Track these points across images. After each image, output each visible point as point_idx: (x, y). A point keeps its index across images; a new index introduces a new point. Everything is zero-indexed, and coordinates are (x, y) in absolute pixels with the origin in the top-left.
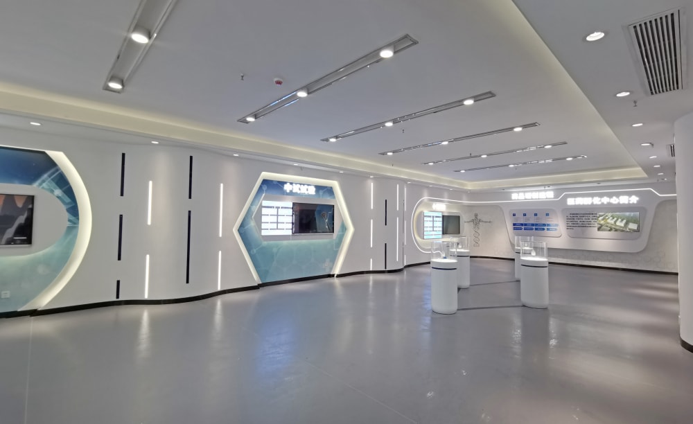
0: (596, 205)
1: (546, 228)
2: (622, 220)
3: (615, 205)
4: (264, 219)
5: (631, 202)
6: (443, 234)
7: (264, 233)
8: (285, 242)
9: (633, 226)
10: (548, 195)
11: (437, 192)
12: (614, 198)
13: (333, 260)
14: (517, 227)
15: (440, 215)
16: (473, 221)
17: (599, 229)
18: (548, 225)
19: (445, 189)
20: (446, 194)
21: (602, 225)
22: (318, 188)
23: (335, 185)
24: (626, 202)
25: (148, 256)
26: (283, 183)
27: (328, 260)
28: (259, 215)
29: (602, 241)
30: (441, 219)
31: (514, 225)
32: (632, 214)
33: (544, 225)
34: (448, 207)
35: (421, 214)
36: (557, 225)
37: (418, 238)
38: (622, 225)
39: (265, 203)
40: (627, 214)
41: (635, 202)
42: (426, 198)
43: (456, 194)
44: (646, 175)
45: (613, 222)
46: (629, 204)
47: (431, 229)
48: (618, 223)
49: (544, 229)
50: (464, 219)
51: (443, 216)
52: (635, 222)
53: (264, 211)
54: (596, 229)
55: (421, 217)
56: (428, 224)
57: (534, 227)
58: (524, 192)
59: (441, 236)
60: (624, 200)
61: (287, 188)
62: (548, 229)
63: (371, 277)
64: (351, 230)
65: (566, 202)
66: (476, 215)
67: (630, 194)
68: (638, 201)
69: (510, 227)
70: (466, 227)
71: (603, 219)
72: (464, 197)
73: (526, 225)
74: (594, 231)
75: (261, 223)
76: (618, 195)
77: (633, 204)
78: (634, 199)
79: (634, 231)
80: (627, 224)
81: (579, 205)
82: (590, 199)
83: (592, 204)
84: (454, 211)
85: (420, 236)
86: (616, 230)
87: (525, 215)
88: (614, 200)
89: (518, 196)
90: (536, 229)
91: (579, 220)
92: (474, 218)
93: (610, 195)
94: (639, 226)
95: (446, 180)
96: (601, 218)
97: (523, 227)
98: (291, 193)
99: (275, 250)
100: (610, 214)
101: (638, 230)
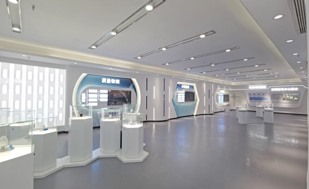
0: (282, 91)
1: (263, 99)
2: (292, 97)
3: (289, 91)
4: (178, 97)
5: (295, 90)
6: (224, 101)
7: (179, 101)
8: (182, 104)
9: (296, 99)
10: (264, 87)
11: (222, 86)
12: (289, 88)
13: (194, 110)
14: (251, 99)
15: (223, 95)
16: (233, 96)
17: (283, 100)
18: (264, 98)
19: (225, 85)
20: (225, 87)
21: (284, 98)
22: (190, 86)
23: (194, 85)
24: (294, 90)
25: (154, 108)
26: (181, 85)
27: (192, 111)
28: (177, 95)
29: (284, 104)
30: (223, 96)
31: (250, 98)
32: (296, 94)
33: (262, 98)
34: (225, 92)
35: (218, 94)
36: (267, 98)
37: (217, 103)
38: (292, 98)
39: (179, 92)
40: (294, 94)
41: (297, 90)
42: (219, 88)
43: (228, 87)
44: (301, 81)
45: (288, 97)
46: (295, 91)
47: (220, 100)
48: (290, 98)
49: (262, 100)
50: (230, 96)
51: (224, 95)
52: (296, 97)
53: (179, 94)
54: (282, 99)
55: (218, 95)
56: (219, 98)
57: (258, 99)
58: (254, 86)
59: (223, 102)
60: (293, 89)
61: (183, 87)
62: (264, 100)
63: (204, 116)
64: (198, 100)
65: (271, 90)
66: (234, 94)
67: (295, 87)
68: (298, 90)
69: (248, 99)
70: (231, 99)
71: (285, 96)
72: (230, 88)
73: (255, 98)
74: (282, 100)
75: (178, 98)
76: (290, 87)
77: (296, 91)
78: (297, 89)
79: (296, 100)
80: (294, 98)
81: (276, 91)
82: (280, 89)
83: (281, 91)
84: (227, 93)
85: (217, 102)
86: (290, 100)
87: (254, 94)
88: (289, 89)
89: (251, 87)
90: (259, 100)
91: (276, 96)
92: (233, 95)
93: (288, 87)
94: (298, 99)
95: (226, 82)
96: (284, 96)
97: (254, 99)
98: (184, 88)
99: (180, 107)
100: (287, 94)
101: (298, 100)
